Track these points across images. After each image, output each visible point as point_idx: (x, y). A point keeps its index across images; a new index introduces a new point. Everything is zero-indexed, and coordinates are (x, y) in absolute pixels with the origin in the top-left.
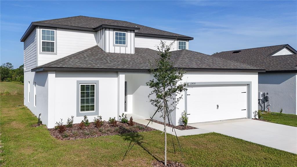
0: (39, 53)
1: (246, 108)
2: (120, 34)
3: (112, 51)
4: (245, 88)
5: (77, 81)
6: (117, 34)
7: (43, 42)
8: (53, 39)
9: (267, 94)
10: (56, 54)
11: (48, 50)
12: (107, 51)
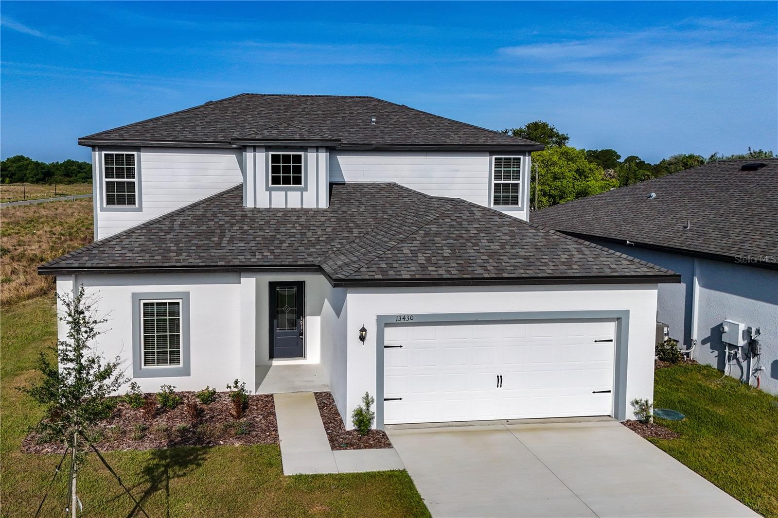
0: (99, 209)
1: (611, 386)
2: (286, 158)
3: (263, 204)
4: (609, 329)
5: (134, 294)
6: (275, 159)
9: (758, 332)
10: (140, 209)
11: (121, 201)
12: (249, 204)
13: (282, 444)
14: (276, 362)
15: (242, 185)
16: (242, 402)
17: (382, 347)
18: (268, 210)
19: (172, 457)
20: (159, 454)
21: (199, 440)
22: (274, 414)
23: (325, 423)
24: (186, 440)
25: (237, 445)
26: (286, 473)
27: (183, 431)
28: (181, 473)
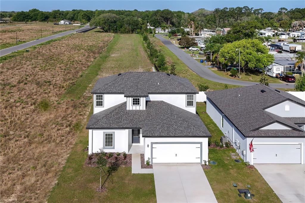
0: (94, 107)
1: (200, 157)
2: (136, 99)
3: (131, 109)
4: (199, 145)
5: (104, 132)
6: (134, 99)
7: (97, 101)
8: (102, 99)
10: (104, 107)
11: (99, 105)
12: (128, 109)
13: (132, 167)
14: (134, 144)
15: (126, 102)
16: (125, 156)
17: (152, 148)
18: (132, 110)
19: (112, 168)
20: (110, 168)
21: (117, 165)
22: (131, 159)
23: (141, 162)
24: (114, 165)
25: (124, 166)
26: (132, 173)
27: (114, 163)
28: (114, 172)
